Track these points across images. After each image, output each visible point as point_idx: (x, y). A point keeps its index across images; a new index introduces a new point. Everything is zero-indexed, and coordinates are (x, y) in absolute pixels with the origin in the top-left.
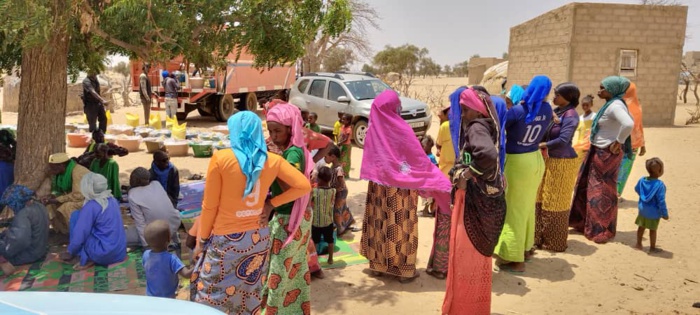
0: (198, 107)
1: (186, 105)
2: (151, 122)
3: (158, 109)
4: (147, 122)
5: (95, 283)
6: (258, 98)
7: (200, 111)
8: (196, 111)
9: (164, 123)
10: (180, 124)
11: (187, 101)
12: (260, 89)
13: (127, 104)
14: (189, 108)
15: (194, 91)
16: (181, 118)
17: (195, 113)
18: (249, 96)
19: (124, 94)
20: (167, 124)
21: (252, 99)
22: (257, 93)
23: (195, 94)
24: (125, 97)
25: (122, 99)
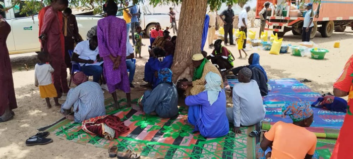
0: (293, 29)
1: (285, 27)
2: (261, 36)
3: (268, 29)
4: (260, 37)
5: (193, 151)
6: (335, 25)
7: (293, 32)
8: (291, 31)
9: (269, 38)
10: (279, 39)
11: (286, 25)
12: (338, 19)
13: (252, 26)
14: (286, 29)
15: (291, 18)
16: (281, 35)
17: (290, 33)
18: (329, 23)
19: (252, 20)
20: (271, 38)
21: (330, 25)
22: (335, 21)
23: (292, 21)
24: (252, 22)
25: (250, 24)
